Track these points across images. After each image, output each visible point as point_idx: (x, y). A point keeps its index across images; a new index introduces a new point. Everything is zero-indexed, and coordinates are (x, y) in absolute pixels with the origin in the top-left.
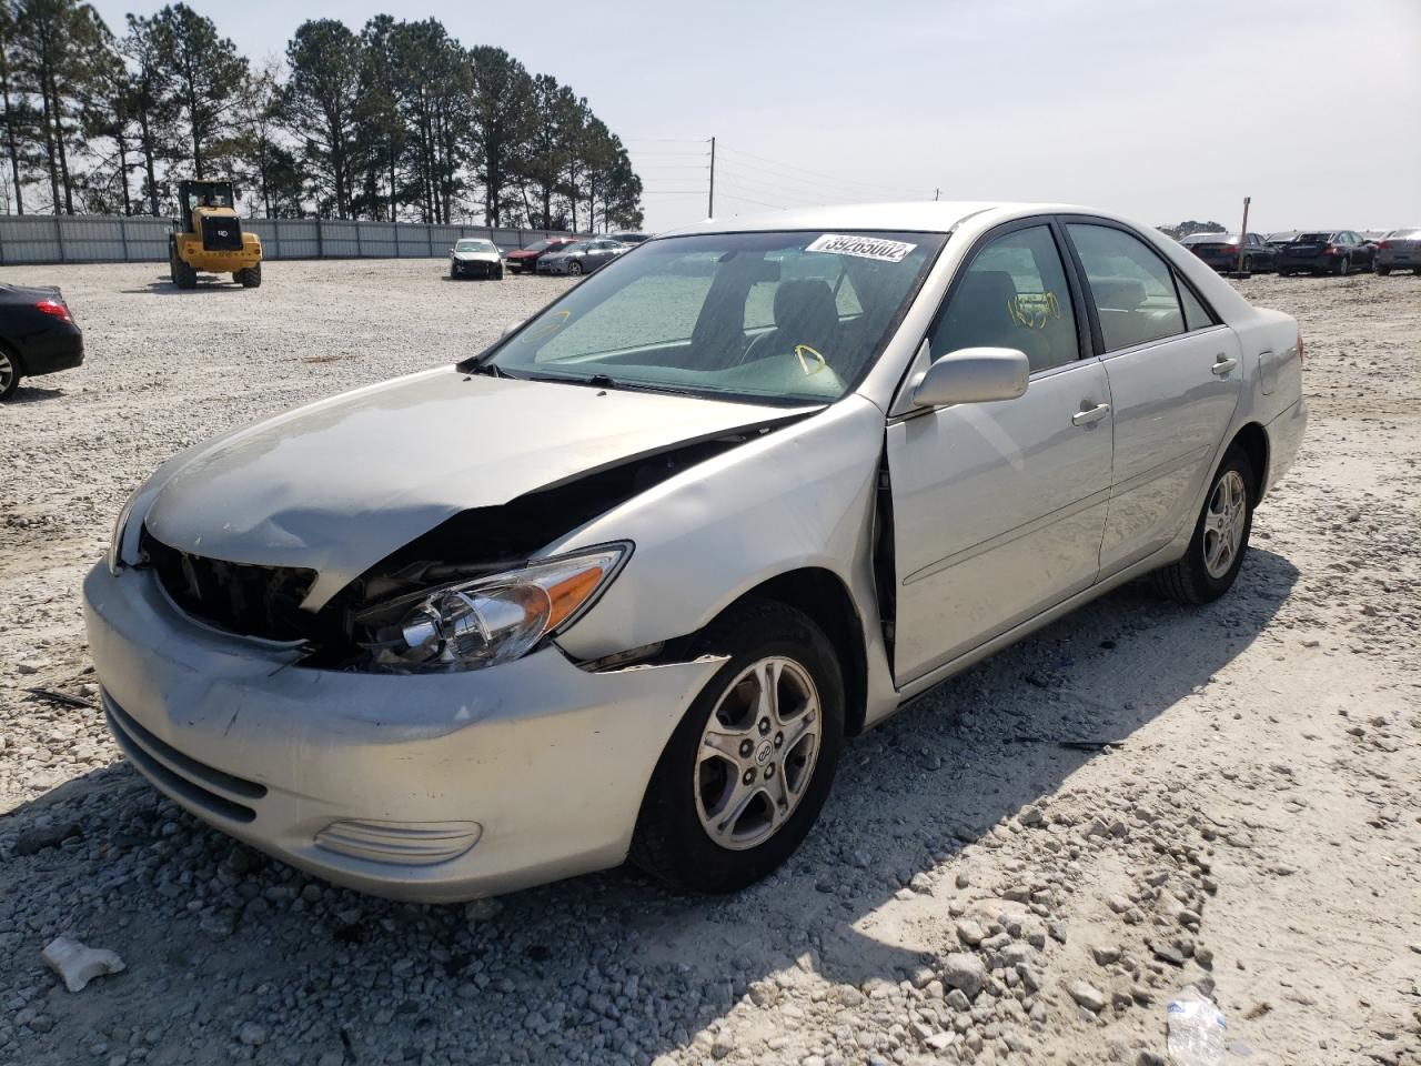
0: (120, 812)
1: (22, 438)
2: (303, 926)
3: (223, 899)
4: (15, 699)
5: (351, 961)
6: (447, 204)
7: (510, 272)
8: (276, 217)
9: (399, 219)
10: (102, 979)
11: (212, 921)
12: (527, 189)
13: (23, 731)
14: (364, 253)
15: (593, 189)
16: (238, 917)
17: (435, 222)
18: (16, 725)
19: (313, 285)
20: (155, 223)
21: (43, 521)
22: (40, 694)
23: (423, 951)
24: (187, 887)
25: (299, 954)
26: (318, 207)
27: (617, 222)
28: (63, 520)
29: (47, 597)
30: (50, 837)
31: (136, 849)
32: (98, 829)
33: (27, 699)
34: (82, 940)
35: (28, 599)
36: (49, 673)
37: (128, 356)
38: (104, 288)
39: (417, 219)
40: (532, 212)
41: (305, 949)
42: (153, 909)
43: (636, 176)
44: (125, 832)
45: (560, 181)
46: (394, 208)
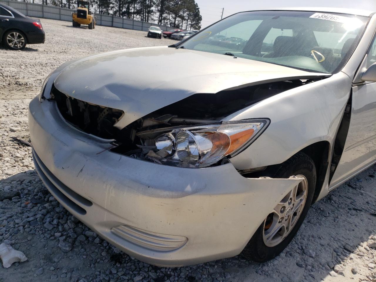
0: (35, 188)
1: (24, 60)
2: (98, 251)
3: (69, 233)
4: (7, 140)
5: (117, 272)
6: (148, 16)
7: (163, 37)
8: (101, 13)
9: (135, 19)
10: (17, 263)
11: (64, 244)
12: (170, 15)
13: (7, 152)
14: (124, 27)
15: (188, 18)
16: (74, 242)
17: (144, 21)
18: (5, 149)
19: (110, 33)
20: (69, 10)
21: (26, 84)
22: (15, 139)
23: (146, 272)
24: (55, 226)
25: (96, 264)
26: (113, 12)
27: (193, 28)
28: (32, 85)
29: (23, 107)
30: (9, 195)
31: (39, 205)
32: (26, 194)
33: (11, 141)
34: (12, 245)
35: (17, 107)
36: (20, 133)
37: (57, 43)
38: (53, 26)
39: (139, 19)
40: (171, 22)
41: (99, 262)
42: (42, 234)
43: (201, 16)
44: (36, 197)
45: (180, 14)
46: (134, 16)
